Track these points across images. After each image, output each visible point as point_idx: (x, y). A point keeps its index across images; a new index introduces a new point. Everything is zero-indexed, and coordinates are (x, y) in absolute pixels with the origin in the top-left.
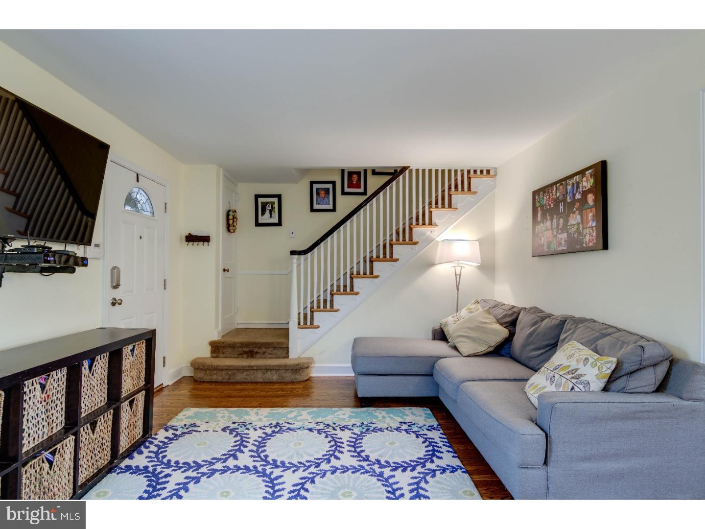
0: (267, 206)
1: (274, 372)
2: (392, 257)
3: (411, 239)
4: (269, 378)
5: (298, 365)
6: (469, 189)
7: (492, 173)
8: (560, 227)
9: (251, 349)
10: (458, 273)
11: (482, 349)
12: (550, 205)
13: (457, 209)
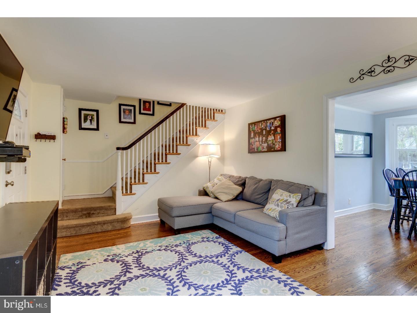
0: (88, 117)
1: (109, 224)
2: (177, 152)
3: (187, 143)
4: (106, 228)
5: (125, 218)
6: (214, 119)
7: (223, 111)
8: (263, 141)
9: (89, 212)
10: (210, 161)
11: (231, 197)
12: (258, 131)
13: (209, 128)
